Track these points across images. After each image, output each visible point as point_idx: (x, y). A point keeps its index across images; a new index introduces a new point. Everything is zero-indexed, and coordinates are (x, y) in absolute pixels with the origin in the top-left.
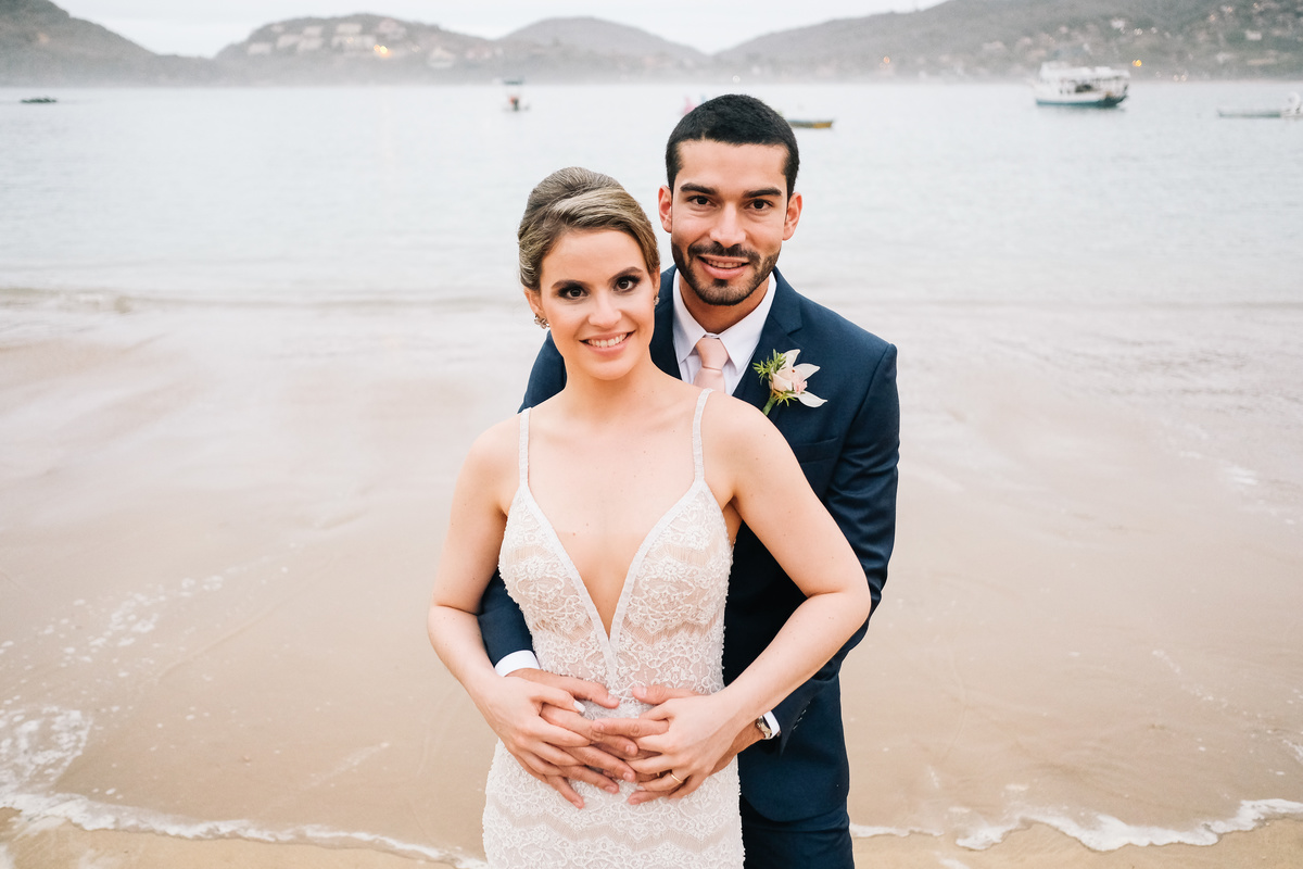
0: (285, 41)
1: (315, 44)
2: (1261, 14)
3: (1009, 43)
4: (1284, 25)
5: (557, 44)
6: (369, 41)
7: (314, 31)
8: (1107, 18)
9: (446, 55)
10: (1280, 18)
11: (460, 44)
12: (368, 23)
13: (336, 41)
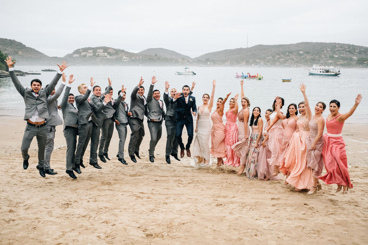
0: (83, 54)
1: (91, 54)
2: (337, 51)
3: (274, 57)
4: (343, 54)
5: (156, 55)
6: (106, 54)
7: (91, 51)
8: (298, 51)
9: (127, 58)
10: (342, 52)
11: (131, 55)
12: (105, 49)
13: (97, 54)
